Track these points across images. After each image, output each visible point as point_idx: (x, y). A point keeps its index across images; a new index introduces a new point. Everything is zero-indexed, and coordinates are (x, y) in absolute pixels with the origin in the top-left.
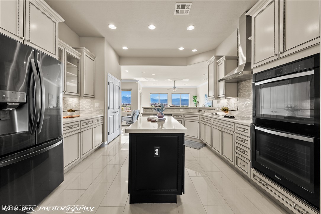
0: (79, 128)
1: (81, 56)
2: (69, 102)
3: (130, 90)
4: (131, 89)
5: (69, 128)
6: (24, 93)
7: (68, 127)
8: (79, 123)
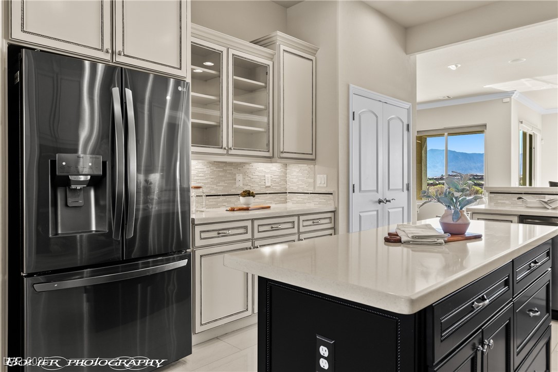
0: (249, 236)
1: (273, 55)
2: (257, 173)
3: (479, 130)
4: (485, 125)
5: (219, 234)
6: (98, 156)
7: (216, 232)
8: (249, 224)
